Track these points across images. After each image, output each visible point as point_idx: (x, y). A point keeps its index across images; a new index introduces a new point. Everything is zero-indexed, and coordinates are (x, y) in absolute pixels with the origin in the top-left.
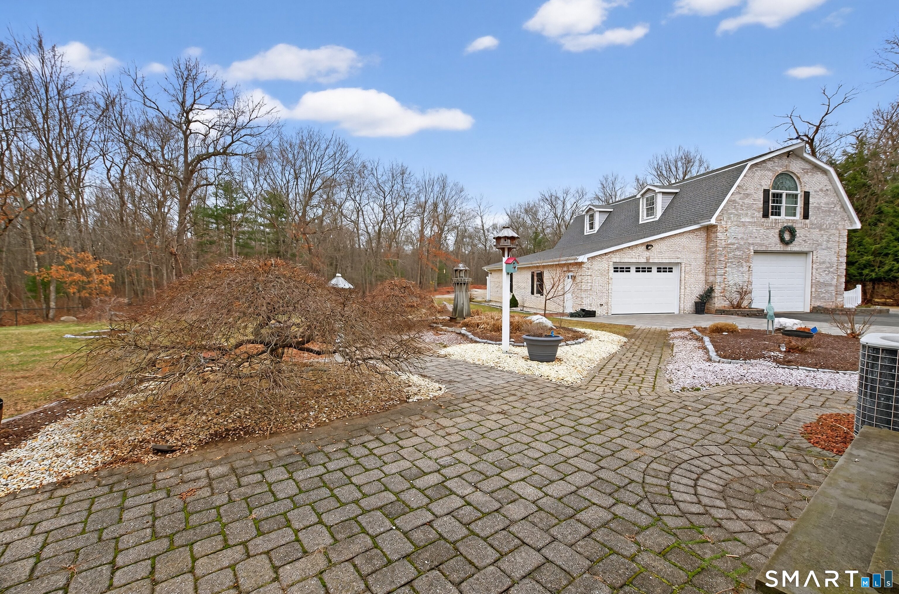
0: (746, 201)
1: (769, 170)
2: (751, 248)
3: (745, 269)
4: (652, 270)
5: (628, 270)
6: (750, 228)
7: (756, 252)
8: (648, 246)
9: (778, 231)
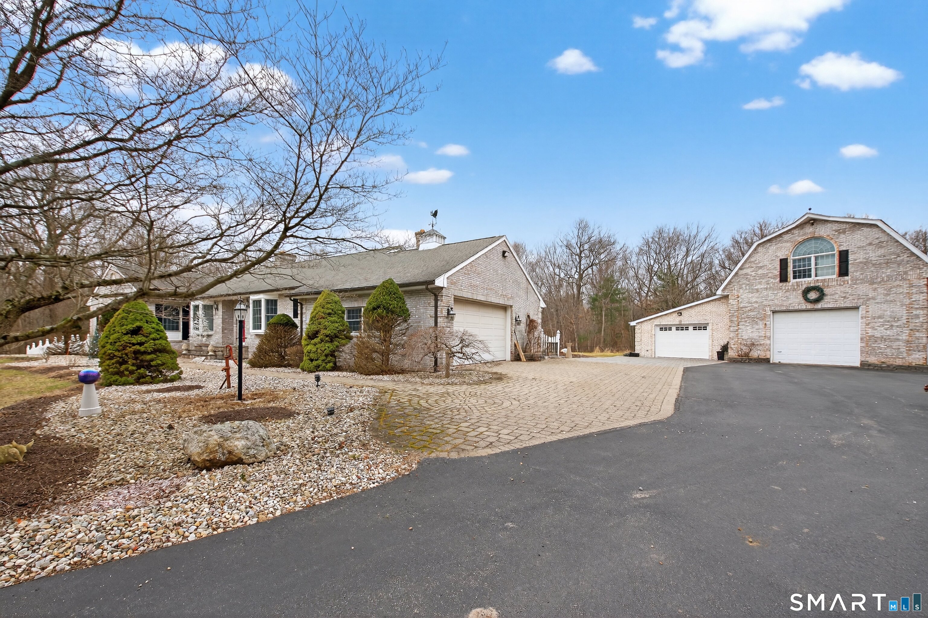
0: (760, 272)
1: (787, 241)
2: (768, 309)
3: (761, 326)
4: (689, 329)
5: (670, 329)
6: (765, 293)
7: (774, 312)
8: (680, 313)
9: (800, 292)
